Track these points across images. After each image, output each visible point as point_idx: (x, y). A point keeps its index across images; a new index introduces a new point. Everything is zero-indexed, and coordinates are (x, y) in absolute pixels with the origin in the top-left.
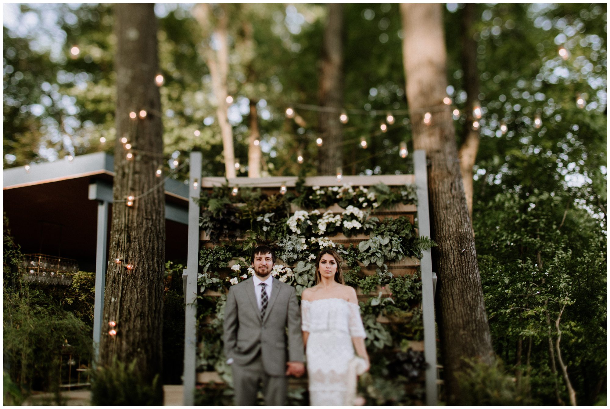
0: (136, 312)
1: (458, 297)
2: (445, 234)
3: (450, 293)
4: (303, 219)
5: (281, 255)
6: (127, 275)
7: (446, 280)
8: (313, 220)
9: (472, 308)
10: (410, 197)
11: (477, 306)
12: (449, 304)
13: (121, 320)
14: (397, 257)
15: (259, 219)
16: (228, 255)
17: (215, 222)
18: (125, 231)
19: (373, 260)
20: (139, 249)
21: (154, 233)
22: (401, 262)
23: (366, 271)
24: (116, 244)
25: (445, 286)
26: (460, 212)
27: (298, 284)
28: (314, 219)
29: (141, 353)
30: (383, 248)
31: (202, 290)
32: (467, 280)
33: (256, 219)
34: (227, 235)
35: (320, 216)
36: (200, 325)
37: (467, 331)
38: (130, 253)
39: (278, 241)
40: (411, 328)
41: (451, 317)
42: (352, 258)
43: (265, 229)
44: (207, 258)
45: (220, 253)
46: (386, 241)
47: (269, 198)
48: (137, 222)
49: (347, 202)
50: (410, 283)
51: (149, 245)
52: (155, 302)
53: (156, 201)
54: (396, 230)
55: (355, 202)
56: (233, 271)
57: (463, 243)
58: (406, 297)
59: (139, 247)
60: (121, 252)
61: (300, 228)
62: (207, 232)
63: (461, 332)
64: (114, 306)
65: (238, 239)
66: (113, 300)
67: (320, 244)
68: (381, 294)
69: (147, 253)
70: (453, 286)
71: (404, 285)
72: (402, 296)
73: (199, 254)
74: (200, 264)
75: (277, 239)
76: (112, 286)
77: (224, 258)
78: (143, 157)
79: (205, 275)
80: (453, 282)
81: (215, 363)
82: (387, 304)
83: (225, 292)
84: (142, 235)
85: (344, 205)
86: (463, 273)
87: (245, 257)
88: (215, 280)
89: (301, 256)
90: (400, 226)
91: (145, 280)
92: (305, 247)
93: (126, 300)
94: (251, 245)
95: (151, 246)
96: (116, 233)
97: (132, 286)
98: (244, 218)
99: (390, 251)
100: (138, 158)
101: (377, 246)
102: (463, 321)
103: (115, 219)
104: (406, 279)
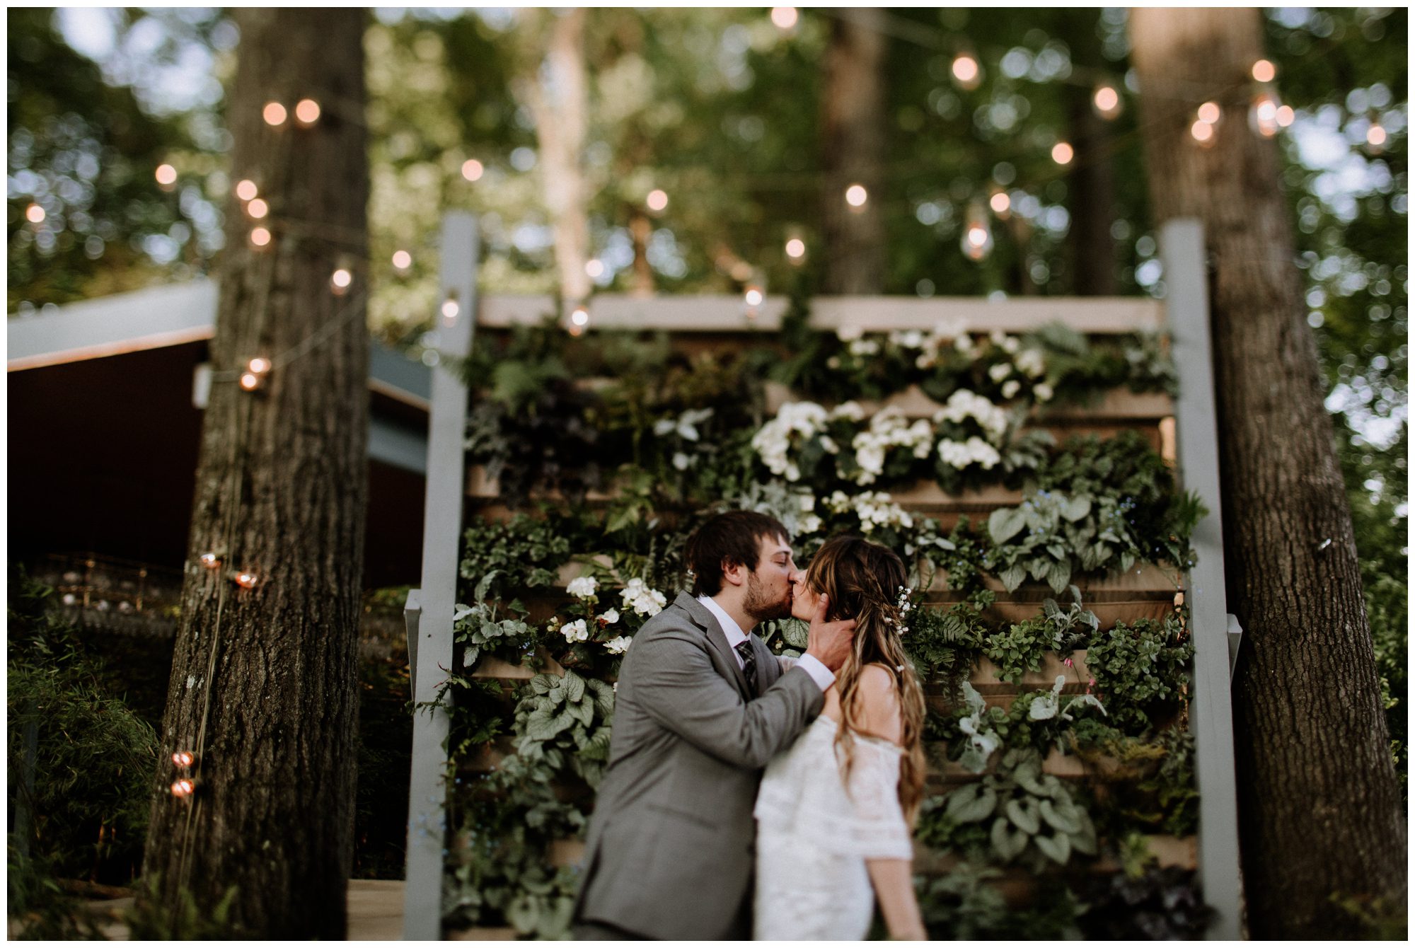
0: (262, 722)
1: (1310, 695)
2: (1262, 491)
3: (1280, 683)
4: (807, 431)
6: (237, 605)
7: (1266, 638)
8: (842, 436)
9: (1354, 732)
10: (1155, 370)
12: (1278, 719)
13: (212, 747)
14: (1113, 563)
15: (663, 427)
16: (558, 544)
17: (515, 435)
18: (236, 467)
19: (1039, 569)
20: (279, 524)
21: (329, 477)
22: (1123, 579)
23: (1009, 608)
24: (208, 508)
25: (1264, 660)
27: (787, 646)
28: (844, 431)
29: (271, 854)
30: (1070, 532)
31: (470, 658)
32: (1336, 640)
33: (651, 429)
34: (556, 482)
35: (863, 425)
36: (459, 774)
37: (1339, 806)
38: (250, 536)
40: (1156, 795)
41: (1286, 760)
42: (965, 562)
43: (681, 461)
44: (489, 554)
45: (530, 538)
46: (1078, 508)
47: (694, 362)
48: (276, 440)
49: (951, 381)
50: (1158, 647)
51: (311, 512)
52: (324, 693)
53: (340, 379)
54: (1112, 474)
55: (978, 379)
56: (573, 599)
57: (1322, 520)
58: (1142, 693)
59: (279, 517)
60: (223, 534)
61: (797, 461)
62: (490, 469)
63: (1320, 809)
64: (195, 703)
65: (592, 496)
66: (191, 682)
67: (861, 517)
68: (1060, 681)
69: (302, 538)
70: (1290, 657)
71: (1137, 654)
72: (1132, 689)
73: (463, 542)
74: (465, 573)
75: (720, 497)
76: (191, 640)
77: (544, 555)
78: (302, 244)
79: (480, 609)
80: (1292, 646)
81: (506, 901)
82: (1080, 715)
83: (545, 667)
84: (289, 481)
85: (940, 390)
86: (1324, 616)
87: (612, 555)
88: (512, 627)
90: (1121, 461)
91: (293, 624)
92: (814, 524)
93: (231, 684)
94: (634, 513)
95: (317, 515)
96: (212, 473)
97: (252, 640)
98: (613, 426)
99: (1093, 541)
100: (288, 245)
101: (1051, 522)
102: (1325, 771)
103: (210, 431)
104: (1143, 634)
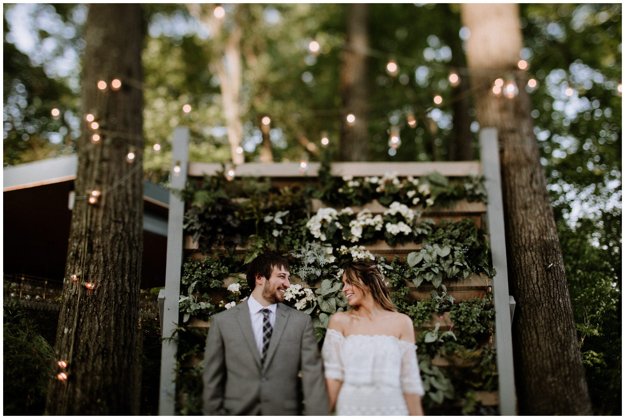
0: (97, 347)
1: (545, 330)
2: (524, 243)
3: (532, 325)
4: (329, 219)
5: (298, 271)
6: (86, 297)
7: (526, 306)
8: (344, 222)
9: (564, 345)
10: (478, 192)
11: (570, 342)
12: (532, 340)
13: (75, 359)
14: (460, 274)
15: (268, 219)
16: (223, 269)
17: (205, 223)
18: (86, 237)
19: (428, 278)
20: (104, 261)
21: (126, 241)
22: (465, 281)
23: (416, 294)
24: (73, 255)
25: (526, 315)
26: (544, 213)
27: (322, 312)
28: (346, 220)
29: (101, 405)
30: (442, 261)
31: (186, 319)
32: (556, 306)
33: (263, 220)
34: (223, 243)
35: (354, 217)
36: (181, 368)
37: (558, 377)
38: (92, 267)
39: (294, 250)
40: (480, 374)
41: (535, 358)
42: (397, 275)
43: (276, 233)
44: (194, 274)
45: (212, 267)
46: (445, 251)
47: (281, 191)
48: (103, 225)
49: (391, 198)
50: (480, 310)
51: (118, 256)
52: (124, 334)
53: (130, 199)
54: (460, 236)
55: (402, 197)
56: (230, 293)
57: (549, 255)
58: (473, 330)
59: (104, 259)
60: (80, 266)
61: (325, 232)
62: (194, 237)
63: (550, 379)
64: (68, 340)
65: (238, 248)
66: (66, 331)
67: (353, 256)
68: (438, 325)
69: (114, 267)
70: (536, 314)
71: (471, 313)
72: (469, 328)
73: (183, 269)
74: (184, 282)
75: (293, 249)
76: (66, 312)
77: (218, 274)
78: (114, 141)
79: (190, 298)
80: (537, 309)
82: (446, 340)
84: (108, 243)
85: (386, 202)
86: (550, 296)
88: (204, 305)
89: (326, 272)
90: (463, 231)
91: (110, 305)
92: (332, 259)
93: (83, 331)
95: (120, 258)
96: (75, 240)
97: (93, 311)
98: (247, 218)
99: (452, 265)
100: (108, 141)
101: (433, 257)
102: (552, 362)
103: (75, 222)
104: (474, 305)
